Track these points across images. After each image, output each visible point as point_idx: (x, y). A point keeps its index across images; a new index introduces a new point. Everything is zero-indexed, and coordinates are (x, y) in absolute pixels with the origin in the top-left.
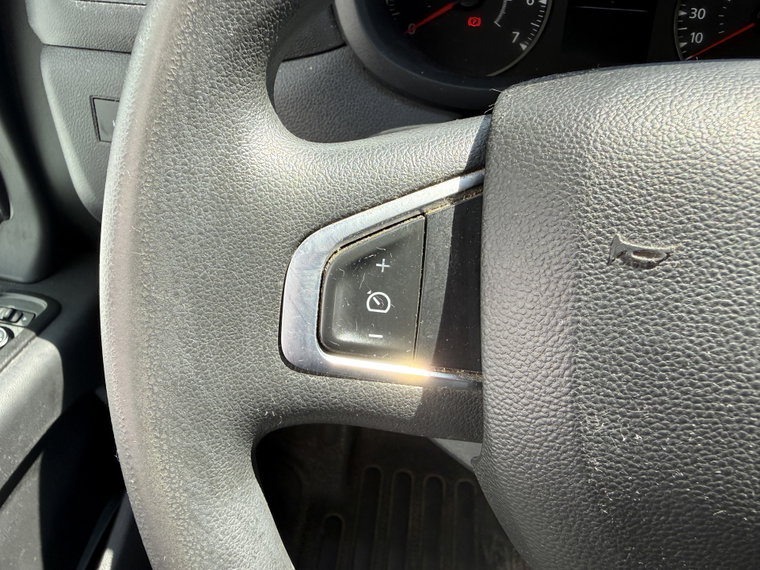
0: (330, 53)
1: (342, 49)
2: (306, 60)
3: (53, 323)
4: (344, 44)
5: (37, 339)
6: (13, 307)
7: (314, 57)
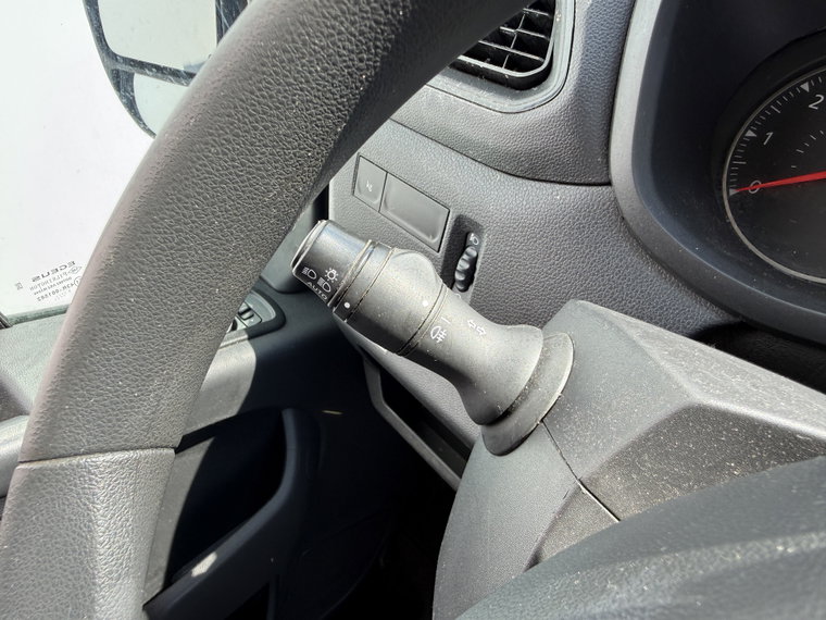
0: (588, 188)
1: (604, 188)
2: (558, 186)
3: (269, 335)
4: (609, 183)
5: (247, 342)
6: (251, 306)
7: (568, 187)
